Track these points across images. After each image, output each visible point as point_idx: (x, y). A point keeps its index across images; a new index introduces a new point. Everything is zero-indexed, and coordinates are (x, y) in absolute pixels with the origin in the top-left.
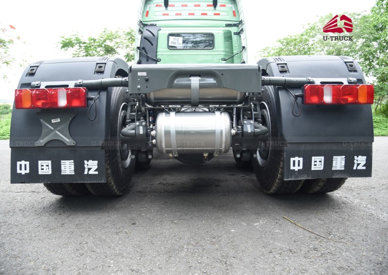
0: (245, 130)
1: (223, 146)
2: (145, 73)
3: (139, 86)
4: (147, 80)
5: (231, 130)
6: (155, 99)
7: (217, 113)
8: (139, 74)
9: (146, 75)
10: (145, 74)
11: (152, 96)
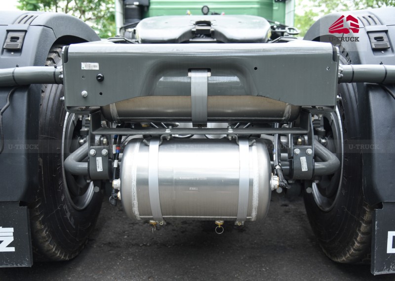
0: (295, 165)
1: (254, 214)
2: (97, 64)
3: (84, 93)
4: (101, 80)
5: (270, 178)
6: (120, 114)
7: (244, 146)
8: (84, 66)
9: (97, 68)
10: (95, 66)
11: (113, 109)
